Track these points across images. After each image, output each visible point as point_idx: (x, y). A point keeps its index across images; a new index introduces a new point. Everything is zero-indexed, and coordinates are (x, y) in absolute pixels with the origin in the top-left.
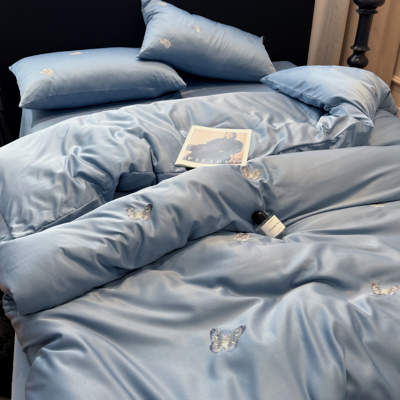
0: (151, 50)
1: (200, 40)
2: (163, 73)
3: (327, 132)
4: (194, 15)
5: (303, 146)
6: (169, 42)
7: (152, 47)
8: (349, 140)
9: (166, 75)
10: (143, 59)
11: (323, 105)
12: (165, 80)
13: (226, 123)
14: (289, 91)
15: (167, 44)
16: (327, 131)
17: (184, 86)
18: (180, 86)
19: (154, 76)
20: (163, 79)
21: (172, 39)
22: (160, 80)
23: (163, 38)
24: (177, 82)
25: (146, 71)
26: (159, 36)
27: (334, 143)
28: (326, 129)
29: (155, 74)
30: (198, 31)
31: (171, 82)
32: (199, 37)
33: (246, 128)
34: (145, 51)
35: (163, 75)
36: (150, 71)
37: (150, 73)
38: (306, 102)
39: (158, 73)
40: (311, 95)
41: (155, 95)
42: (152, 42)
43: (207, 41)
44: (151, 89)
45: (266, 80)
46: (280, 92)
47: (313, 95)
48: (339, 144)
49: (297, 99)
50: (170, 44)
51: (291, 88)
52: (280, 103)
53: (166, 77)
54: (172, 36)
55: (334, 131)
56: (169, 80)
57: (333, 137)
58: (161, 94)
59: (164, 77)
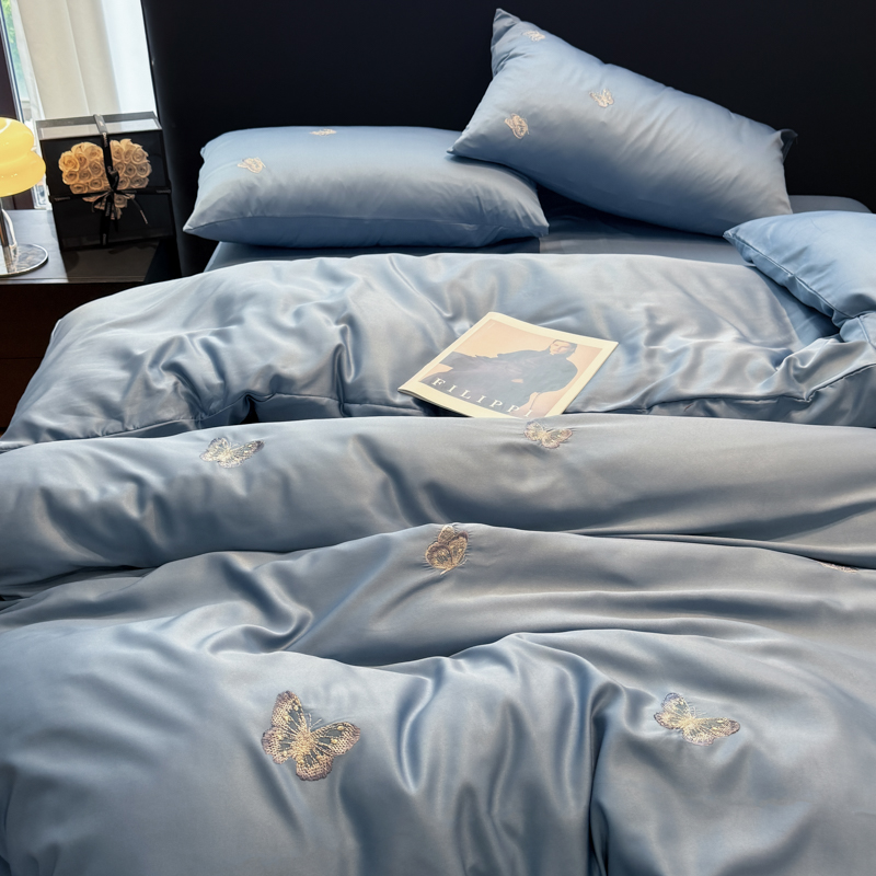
0: (479, 139)
1: (604, 124)
2: (498, 192)
3: (796, 377)
4: (609, 66)
5: (716, 398)
6: (524, 124)
7: (483, 131)
8: (847, 405)
9: (506, 197)
10: (461, 157)
11: (831, 311)
12: (501, 209)
13: (569, 320)
14: (771, 268)
15: (519, 127)
16: (796, 373)
17: (544, 227)
18: (534, 227)
19: (478, 198)
20: (496, 208)
21: (532, 118)
22: (490, 209)
23: (512, 113)
24: (527, 217)
25: (461, 184)
26: (504, 110)
27: (806, 406)
28: (796, 368)
29: (481, 194)
30: (604, 101)
31: (513, 216)
32: (603, 117)
33: (608, 336)
34: (466, 139)
35: (497, 198)
36: (470, 186)
37: (469, 191)
38: (802, 299)
39: (489, 192)
40: (809, 284)
41: (477, 241)
42: (487, 121)
43: (621, 129)
44: (467, 227)
45: (734, 235)
46: (756, 269)
47: (813, 284)
48: (816, 409)
49: (785, 290)
50: (526, 129)
51: (776, 260)
52: (733, 295)
53: (504, 203)
54: (535, 110)
55: (816, 375)
56: (510, 211)
57: (804, 391)
58: (489, 240)
59: (499, 204)
